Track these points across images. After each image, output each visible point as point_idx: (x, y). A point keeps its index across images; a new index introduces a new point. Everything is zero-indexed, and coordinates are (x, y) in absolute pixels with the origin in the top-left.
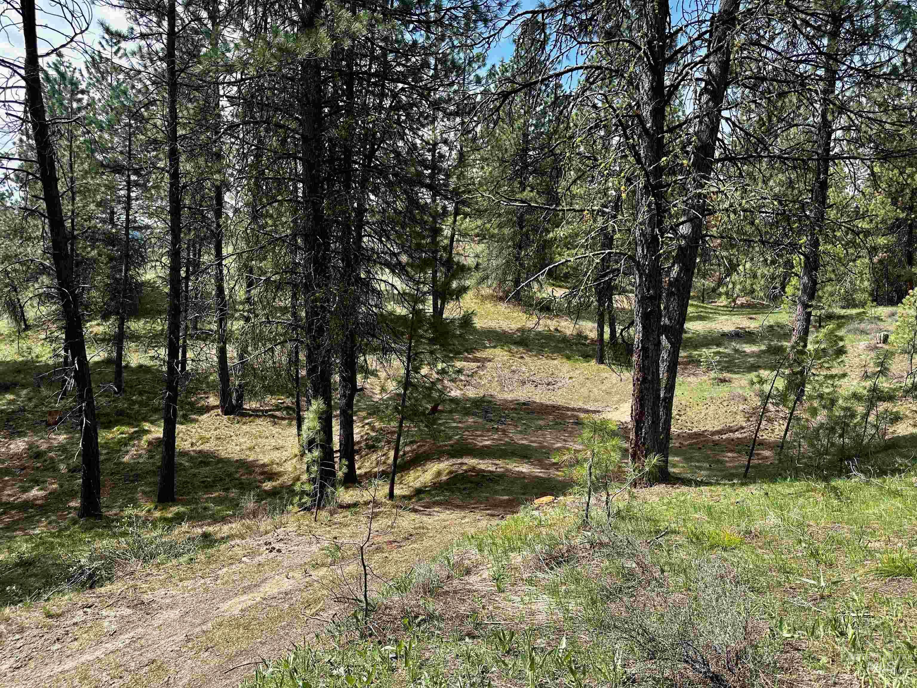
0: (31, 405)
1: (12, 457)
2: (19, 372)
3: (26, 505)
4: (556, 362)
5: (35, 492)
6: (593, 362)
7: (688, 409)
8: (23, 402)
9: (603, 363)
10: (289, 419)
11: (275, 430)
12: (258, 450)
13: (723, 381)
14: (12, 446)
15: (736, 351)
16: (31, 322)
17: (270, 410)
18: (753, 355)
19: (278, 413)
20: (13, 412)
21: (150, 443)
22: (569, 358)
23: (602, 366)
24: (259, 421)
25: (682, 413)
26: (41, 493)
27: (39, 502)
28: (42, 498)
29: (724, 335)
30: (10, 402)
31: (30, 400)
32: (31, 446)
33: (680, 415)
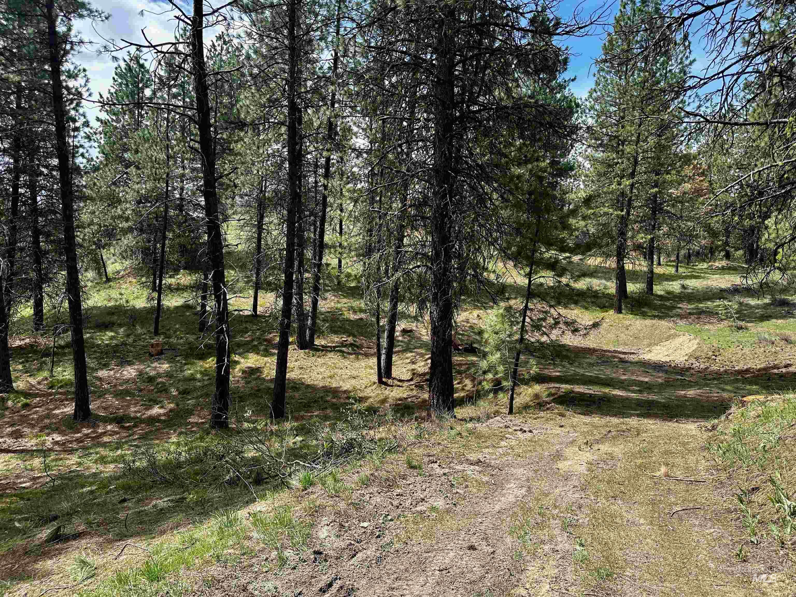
0: (130, 340)
1: (127, 381)
2: (113, 314)
3: (152, 420)
4: (575, 311)
5: (156, 411)
6: (611, 312)
7: (721, 351)
8: (122, 338)
9: (621, 312)
10: (355, 354)
11: (347, 363)
12: (338, 378)
13: (740, 328)
14: (125, 373)
15: (741, 304)
16: (110, 275)
17: (338, 347)
18: (757, 307)
19: (344, 349)
20: (117, 345)
21: (244, 372)
22: (586, 308)
23: (621, 316)
24: (331, 355)
25: (717, 353)
26: (162, 411)
27: (163, 418)
28: (164, 415)
29: (722, 290)
30: (112, 338)
31: (128, 336)
32: (141, 373)
33: (716, 356)
